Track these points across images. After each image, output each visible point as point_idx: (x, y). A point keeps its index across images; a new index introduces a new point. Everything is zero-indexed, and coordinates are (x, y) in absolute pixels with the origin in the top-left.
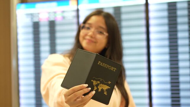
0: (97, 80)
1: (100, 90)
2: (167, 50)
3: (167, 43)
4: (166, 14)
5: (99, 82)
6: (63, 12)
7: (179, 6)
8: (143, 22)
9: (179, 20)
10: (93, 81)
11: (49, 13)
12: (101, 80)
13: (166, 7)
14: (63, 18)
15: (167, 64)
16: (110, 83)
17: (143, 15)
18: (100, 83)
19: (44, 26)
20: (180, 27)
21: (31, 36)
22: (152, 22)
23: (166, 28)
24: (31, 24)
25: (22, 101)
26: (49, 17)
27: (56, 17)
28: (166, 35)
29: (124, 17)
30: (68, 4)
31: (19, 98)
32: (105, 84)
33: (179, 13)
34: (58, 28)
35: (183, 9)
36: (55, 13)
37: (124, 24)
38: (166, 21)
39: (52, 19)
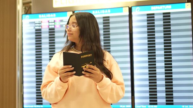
13: (145, 18)
16: (91, 63)
26: (49, 26)
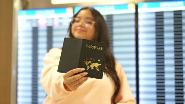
0: (88, 61)
1: (92, 68)
2: (154, 56)
3: (154, 49)
4: (154, 22)
5: (90, 62)
6: (60, 18)
7: (165, 15)
8: (133, 30)
9: (166, 28)
10: (85, 62)
11: (47, 19)
12: (92, 60)
13: (154, 16)
14: (60, 24)
15: (154, 69)
17: (133, 23)
18: (92, 63)
19: (43, 31)
20: (166, 35)
21: (30, 40)
22: (141, 29)
23: (154, 36)
24: (30, 29)
25: (20, 100)
26: (47, 23)
27: (53, 23)
28: (154, 42)
29: (115, 24)
30: (65, 12)
31: (16, 96)
32: (96, 62)
33: (166, 22)
34: (55, 33)
35: (169, 18)
36: (53, 19)
37: (115, 30)
38: (154, 29)
39: (50, 25)
